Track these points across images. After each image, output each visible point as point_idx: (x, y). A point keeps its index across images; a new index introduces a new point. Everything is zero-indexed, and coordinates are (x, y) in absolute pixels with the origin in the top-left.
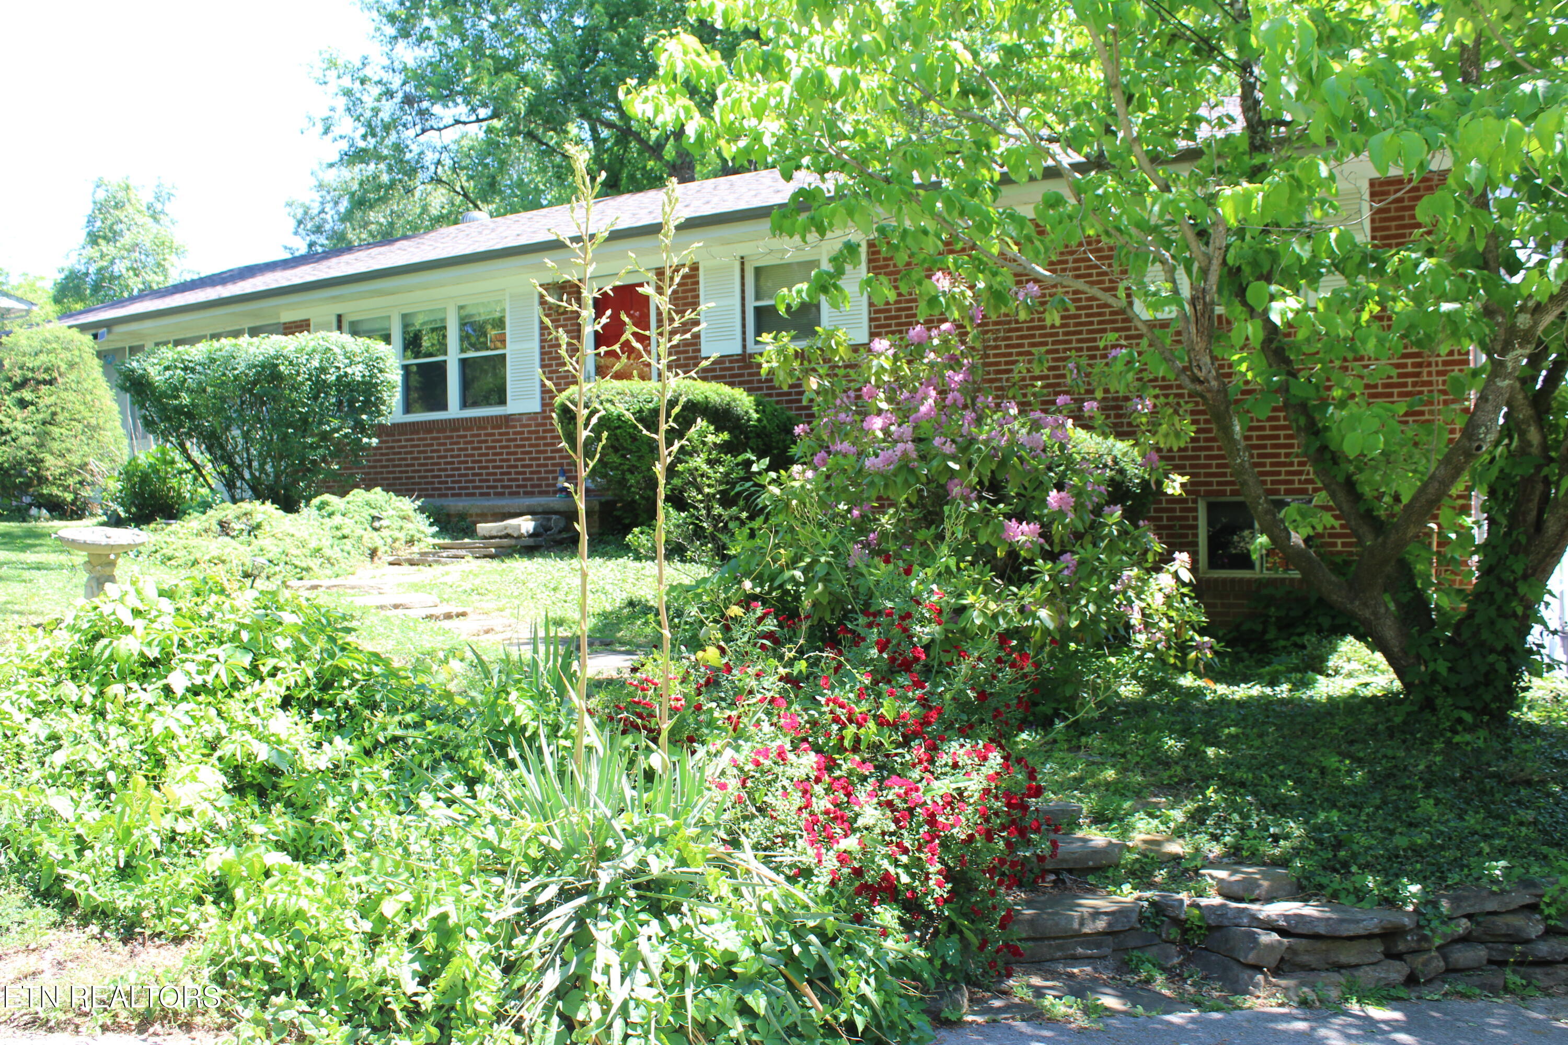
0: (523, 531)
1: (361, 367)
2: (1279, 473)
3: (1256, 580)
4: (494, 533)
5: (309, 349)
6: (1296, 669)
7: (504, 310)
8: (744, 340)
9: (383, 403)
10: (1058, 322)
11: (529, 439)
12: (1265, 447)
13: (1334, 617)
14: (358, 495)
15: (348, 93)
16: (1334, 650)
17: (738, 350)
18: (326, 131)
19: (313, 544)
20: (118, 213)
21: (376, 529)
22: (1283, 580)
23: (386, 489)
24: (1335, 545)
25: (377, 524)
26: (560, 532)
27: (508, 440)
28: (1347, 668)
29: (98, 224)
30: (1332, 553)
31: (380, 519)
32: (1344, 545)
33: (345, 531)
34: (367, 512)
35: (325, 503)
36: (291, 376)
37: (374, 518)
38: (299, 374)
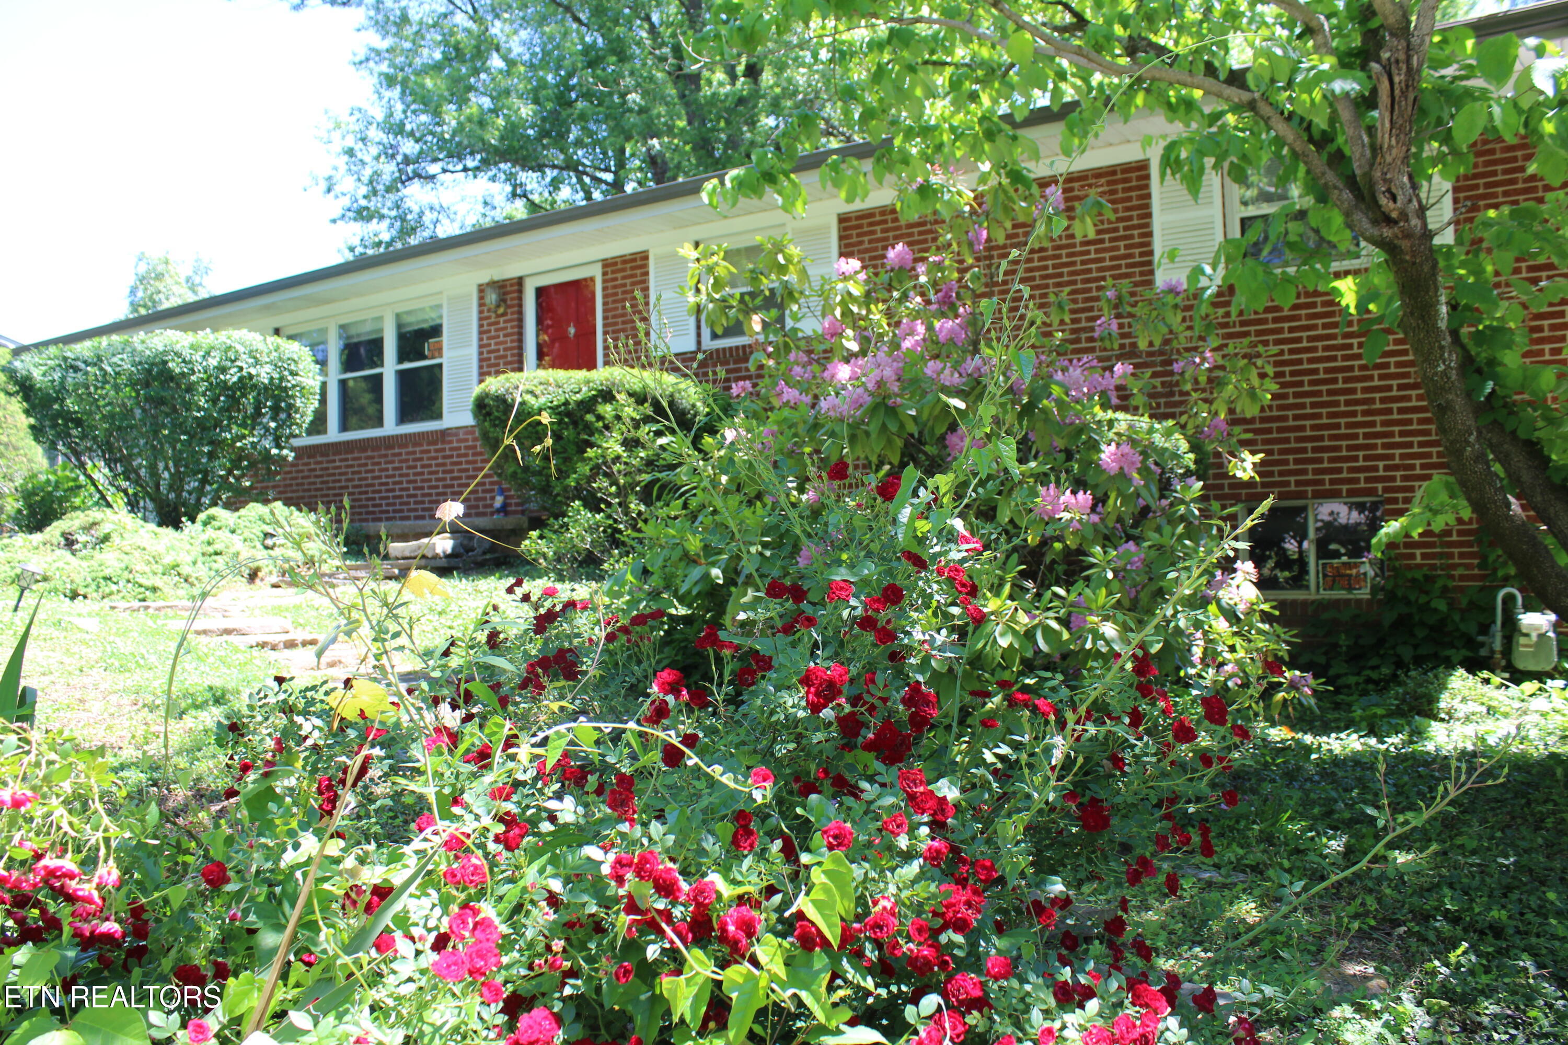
0: (439, 551)
1: (268, 368)
2: (1340, 470)
3: (1313, 602)
4: (407, 554)
5: (205, 347)
6: (1399, 712)
7: (441, 317)
8: (699, 335)
9: (297, 411)
10: (1092, 235)
11: (466, 455)
12: (1321, 438)
13: (1416, 647)
14: (255, 509)
15: (350, 152)
16: (1443, 687)
17: (692, 347)
18: (329, 190)
19: (168, 560)
20: (157, 284)
21: (267, 548)
22: (1347, 602)
23: (288, 503)
24: (1413, 556)
25: (269, 542)
26: (484, 553)
27: (444, 457)
28: (1463, 710)
29: (140, 294)
30: (1409, 568)
31: (273, 536)
32: (1424, 556)
33: (218, 547)
34: (259, 529)
35: (212, 518)
36: (183, 374)
37: (267, 535)
38: (194, 373)
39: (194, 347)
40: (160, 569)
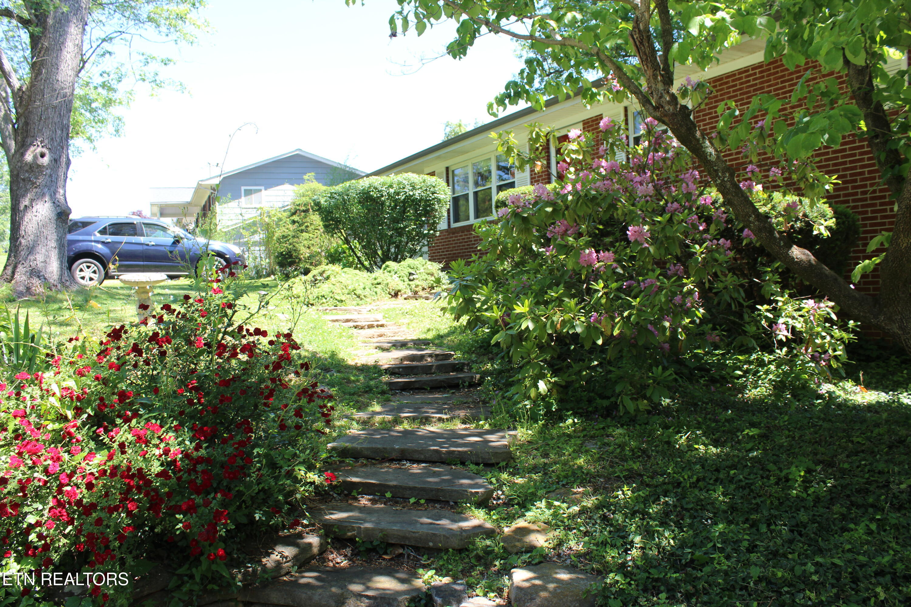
14: (407, 261)
19: (351, 288)
21: (409, 280)
25: (411, 277)
31: (413, 274)
33: (378, 281)
34: (408, 271)
35: (387, 266)
36: (378, 197)
37: (410, 274)
38: (382, 196)
39: (383, 184)
40: (346, 291)
